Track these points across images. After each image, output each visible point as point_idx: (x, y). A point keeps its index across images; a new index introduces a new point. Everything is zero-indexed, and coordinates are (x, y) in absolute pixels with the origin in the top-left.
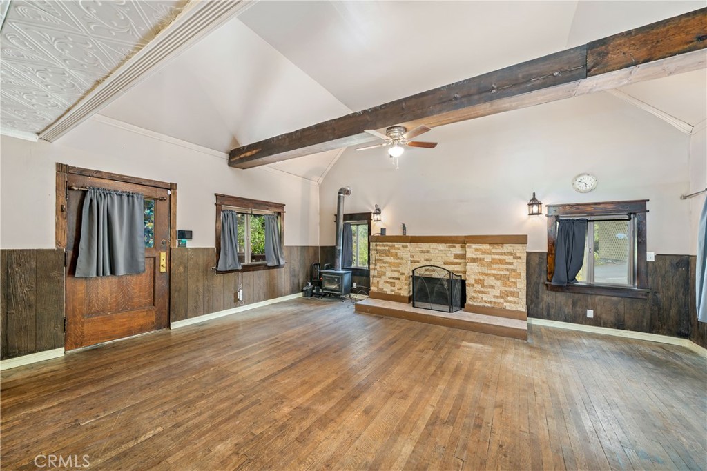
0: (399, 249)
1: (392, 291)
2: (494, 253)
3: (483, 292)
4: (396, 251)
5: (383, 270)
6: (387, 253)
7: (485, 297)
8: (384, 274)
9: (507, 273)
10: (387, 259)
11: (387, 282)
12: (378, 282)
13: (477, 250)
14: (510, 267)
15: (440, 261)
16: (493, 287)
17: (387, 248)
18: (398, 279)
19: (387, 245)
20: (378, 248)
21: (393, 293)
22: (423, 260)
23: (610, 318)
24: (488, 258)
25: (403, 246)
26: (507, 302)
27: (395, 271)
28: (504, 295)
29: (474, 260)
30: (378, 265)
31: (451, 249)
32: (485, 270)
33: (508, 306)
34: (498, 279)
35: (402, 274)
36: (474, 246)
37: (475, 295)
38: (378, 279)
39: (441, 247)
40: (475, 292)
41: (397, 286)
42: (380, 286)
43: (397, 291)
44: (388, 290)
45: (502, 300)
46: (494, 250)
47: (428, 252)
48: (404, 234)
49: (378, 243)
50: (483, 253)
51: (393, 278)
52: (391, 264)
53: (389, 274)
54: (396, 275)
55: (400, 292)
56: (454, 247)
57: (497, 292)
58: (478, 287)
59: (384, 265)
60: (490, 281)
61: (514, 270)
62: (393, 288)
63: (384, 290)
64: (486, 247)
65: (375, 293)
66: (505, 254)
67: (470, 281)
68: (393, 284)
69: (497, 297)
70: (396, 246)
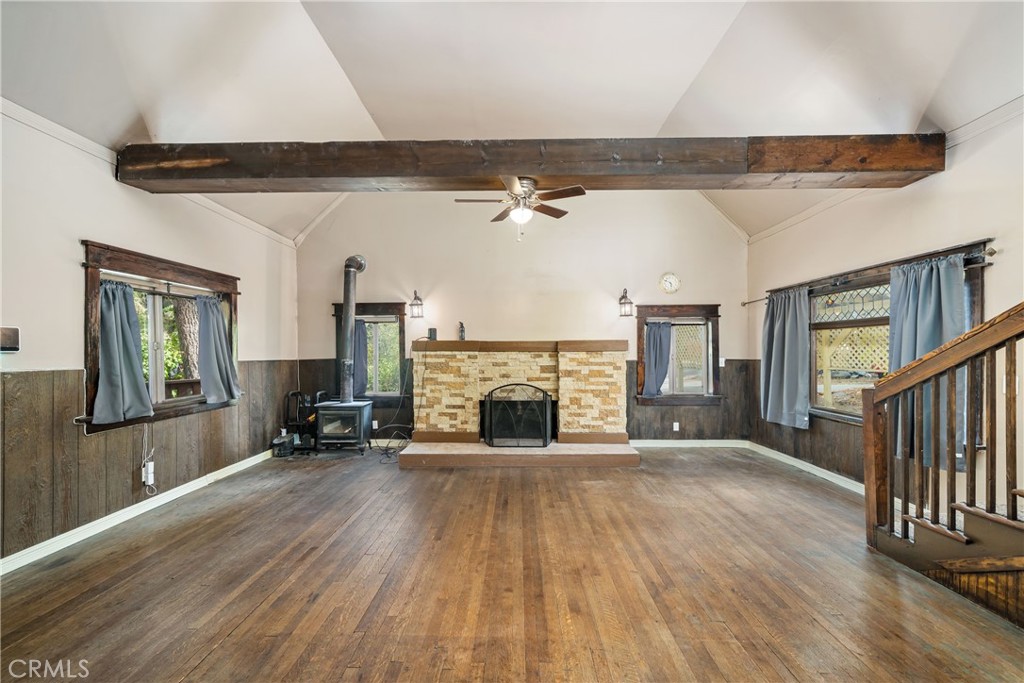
0: (463, 361)
1: (452, 426)
2: (592, 364)
3: (579, 415)
4: (459, 364)
5: (437, 395)
6: (444, 368)
7: (583, 421)
8: (439, 401)
9: (607, 387)
10: (443, 377)
11: (444, 414)
12: (428, 415)
13: (572, 360)
14: (610, 380)
15: (522, 376)
16: (591, 407)
17: (443, 360)
18: (463, 407)
19: (444, 356)
20: (429, 360)
21: (454, 430)
22: (497, 376)
24: (585, 370)
25: (469, 357)
26: (606, 423)
27: (456, 395)
28: (604, 415)
29: (569, 373)
30: (429, 388)
31: (537, 359)
32: (582, 385)
33: (609, 429)
34: (597, 396)
35: (468, 399)
36: (569, 355)
37: (570, 419)
38: (428, 410)
39: (524, 356)
40: (570, 415)
41: (460, 418)
42: (432, 421)
43: (460, 426)
44: (445, 425)
45: (601, 423)
46: (592, 360)
47: (505, 364)
48: (462, 337)
49: (428, 353)
50: (580, 363)
51: (454, 407)
52: (449, 385)
53: (446, 400)
54: (458, 401)
55: (465, 426)
56: (541, 356)
57: (595, 413)
58: (574, 408)
59: (438, 387)
60: (587, 399)
61: (614, 384)
62: (454, 422)
63: (439, 426)
64: (582, 355)
65: (423, 433)
66: (604, 364)
67: (563, 401)
68: (453, 416)
69: (596, 419)
70: (458, 357)
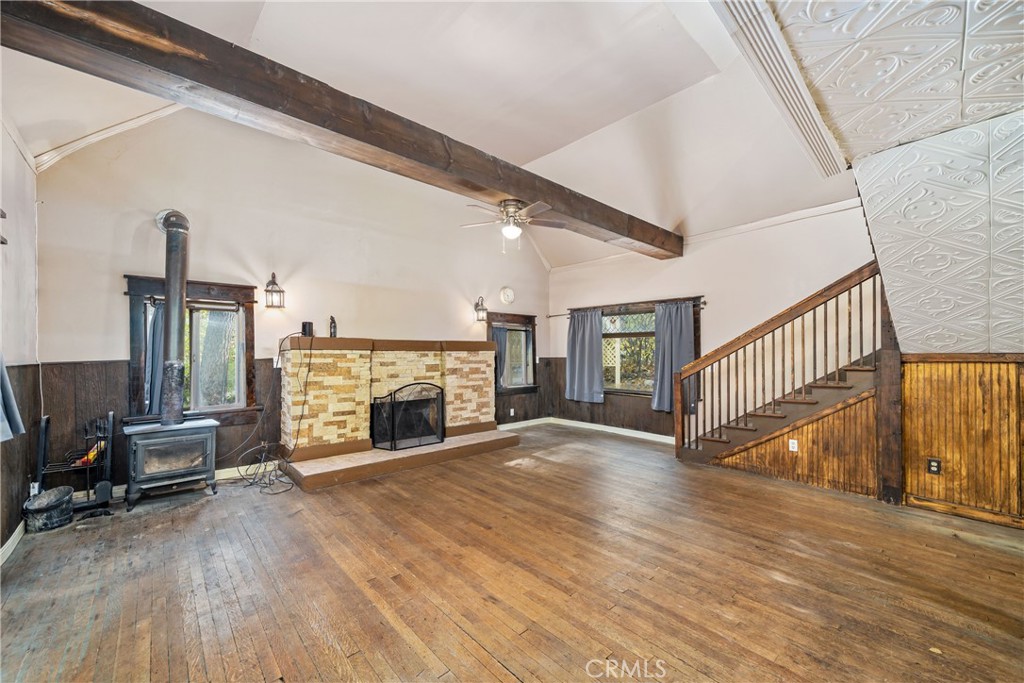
0: (354, 361)
1: (340, 436)
2: (471, 362)
3: (462, 409)
4: (349, 364)
5: (322, 401)
6: (330, 369)
7: (465, 414)
8: (324, 409)
9: (481, 383)
10: (328, 380)
11: (331, 423)
12: (311, 426)
13: (457, 359)
14: (484, 376)
15: (404, 374)
16: (470, 401)
17: (330, 360)
18: (354, 412)
19: (331, 356)
20: (313, 360)
21: (343, 440)
22: (385, 377)
23: (521, 413)
24: (466, 368)
25: (361, 356)
26: (483, 414)
27: (345, 400)
28: (481, 406)
29: (454, 371)
30: (312, 393)
31: (423, 359)
32: (464, 382)
33: (483, 419)
34: (475, 391)
35: (359, 404)
36: (454, 354)
37: (454, 414)
38: (311, 421)
39: (412, 355)
40: (455, 410)
41: (350, 426)
42: (316, 433)
43: (350, 435)
44: (332, 436)
45: (477, 414)
46: (471, 359)
47: (393, 364)
49: (313, 352)
50: (463, 361)
51: (343, 413)
52: (337, 389)
53: (334, 407)
54: (348, 406)
55: (355, 434)
56: (427, 355)
57: (473, 406)
58: (458, 404)
59: (324, 392)
60: (468, 394)
61: (487, 379)
62: (342, 431)
63: (324, 439)
64: (464, 354)
65: (305, 449)
66: (480, 362)
67: (449, 397)
68: (342, 424)
69: (474, 411)
70: (349, 356)
